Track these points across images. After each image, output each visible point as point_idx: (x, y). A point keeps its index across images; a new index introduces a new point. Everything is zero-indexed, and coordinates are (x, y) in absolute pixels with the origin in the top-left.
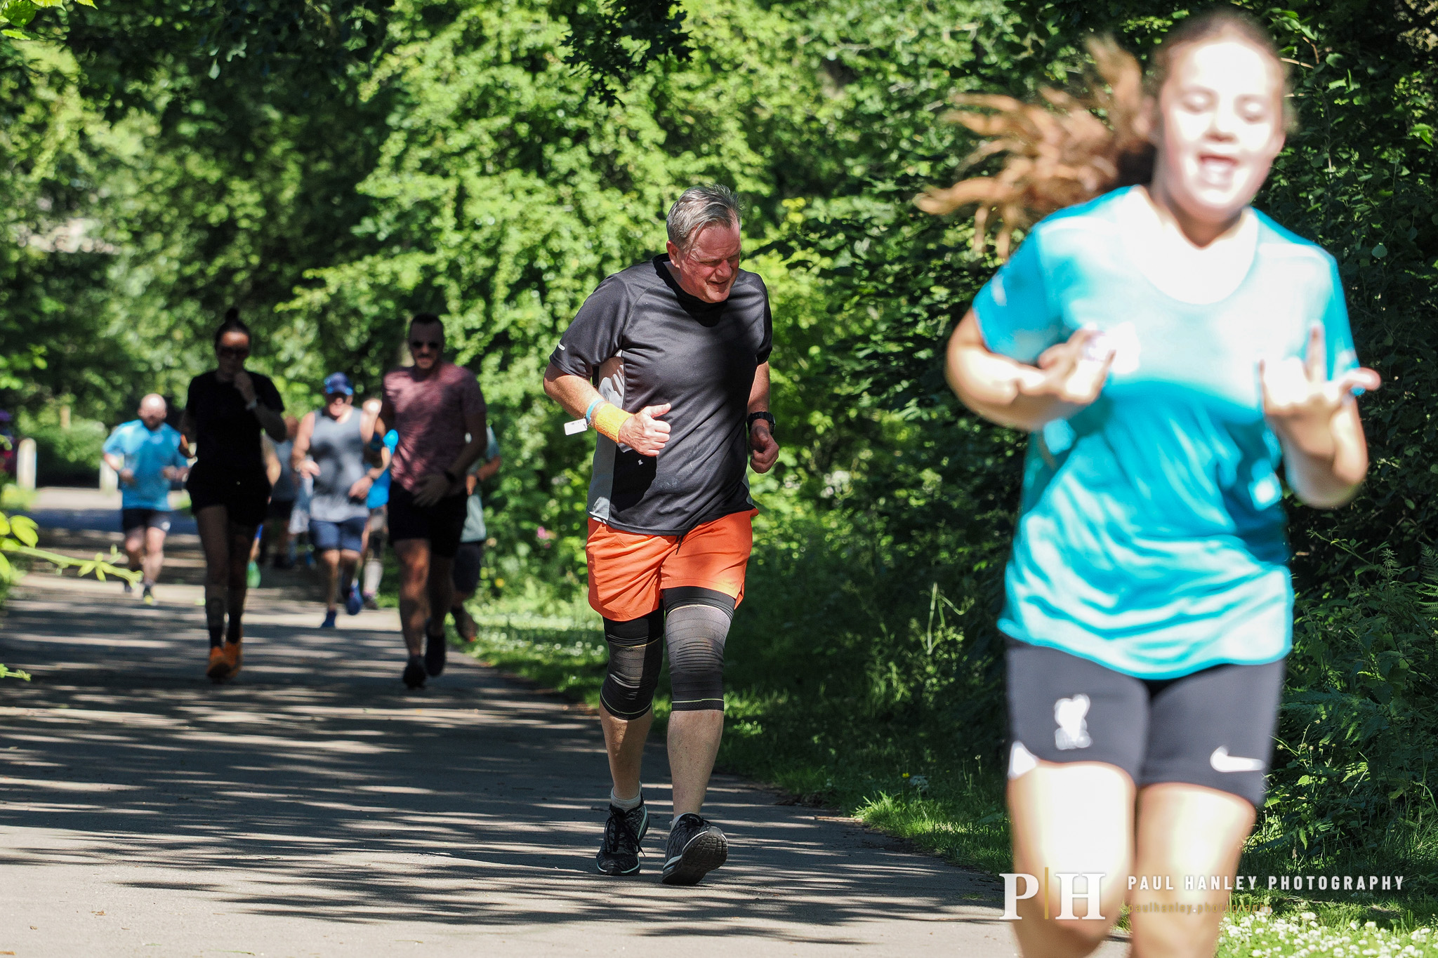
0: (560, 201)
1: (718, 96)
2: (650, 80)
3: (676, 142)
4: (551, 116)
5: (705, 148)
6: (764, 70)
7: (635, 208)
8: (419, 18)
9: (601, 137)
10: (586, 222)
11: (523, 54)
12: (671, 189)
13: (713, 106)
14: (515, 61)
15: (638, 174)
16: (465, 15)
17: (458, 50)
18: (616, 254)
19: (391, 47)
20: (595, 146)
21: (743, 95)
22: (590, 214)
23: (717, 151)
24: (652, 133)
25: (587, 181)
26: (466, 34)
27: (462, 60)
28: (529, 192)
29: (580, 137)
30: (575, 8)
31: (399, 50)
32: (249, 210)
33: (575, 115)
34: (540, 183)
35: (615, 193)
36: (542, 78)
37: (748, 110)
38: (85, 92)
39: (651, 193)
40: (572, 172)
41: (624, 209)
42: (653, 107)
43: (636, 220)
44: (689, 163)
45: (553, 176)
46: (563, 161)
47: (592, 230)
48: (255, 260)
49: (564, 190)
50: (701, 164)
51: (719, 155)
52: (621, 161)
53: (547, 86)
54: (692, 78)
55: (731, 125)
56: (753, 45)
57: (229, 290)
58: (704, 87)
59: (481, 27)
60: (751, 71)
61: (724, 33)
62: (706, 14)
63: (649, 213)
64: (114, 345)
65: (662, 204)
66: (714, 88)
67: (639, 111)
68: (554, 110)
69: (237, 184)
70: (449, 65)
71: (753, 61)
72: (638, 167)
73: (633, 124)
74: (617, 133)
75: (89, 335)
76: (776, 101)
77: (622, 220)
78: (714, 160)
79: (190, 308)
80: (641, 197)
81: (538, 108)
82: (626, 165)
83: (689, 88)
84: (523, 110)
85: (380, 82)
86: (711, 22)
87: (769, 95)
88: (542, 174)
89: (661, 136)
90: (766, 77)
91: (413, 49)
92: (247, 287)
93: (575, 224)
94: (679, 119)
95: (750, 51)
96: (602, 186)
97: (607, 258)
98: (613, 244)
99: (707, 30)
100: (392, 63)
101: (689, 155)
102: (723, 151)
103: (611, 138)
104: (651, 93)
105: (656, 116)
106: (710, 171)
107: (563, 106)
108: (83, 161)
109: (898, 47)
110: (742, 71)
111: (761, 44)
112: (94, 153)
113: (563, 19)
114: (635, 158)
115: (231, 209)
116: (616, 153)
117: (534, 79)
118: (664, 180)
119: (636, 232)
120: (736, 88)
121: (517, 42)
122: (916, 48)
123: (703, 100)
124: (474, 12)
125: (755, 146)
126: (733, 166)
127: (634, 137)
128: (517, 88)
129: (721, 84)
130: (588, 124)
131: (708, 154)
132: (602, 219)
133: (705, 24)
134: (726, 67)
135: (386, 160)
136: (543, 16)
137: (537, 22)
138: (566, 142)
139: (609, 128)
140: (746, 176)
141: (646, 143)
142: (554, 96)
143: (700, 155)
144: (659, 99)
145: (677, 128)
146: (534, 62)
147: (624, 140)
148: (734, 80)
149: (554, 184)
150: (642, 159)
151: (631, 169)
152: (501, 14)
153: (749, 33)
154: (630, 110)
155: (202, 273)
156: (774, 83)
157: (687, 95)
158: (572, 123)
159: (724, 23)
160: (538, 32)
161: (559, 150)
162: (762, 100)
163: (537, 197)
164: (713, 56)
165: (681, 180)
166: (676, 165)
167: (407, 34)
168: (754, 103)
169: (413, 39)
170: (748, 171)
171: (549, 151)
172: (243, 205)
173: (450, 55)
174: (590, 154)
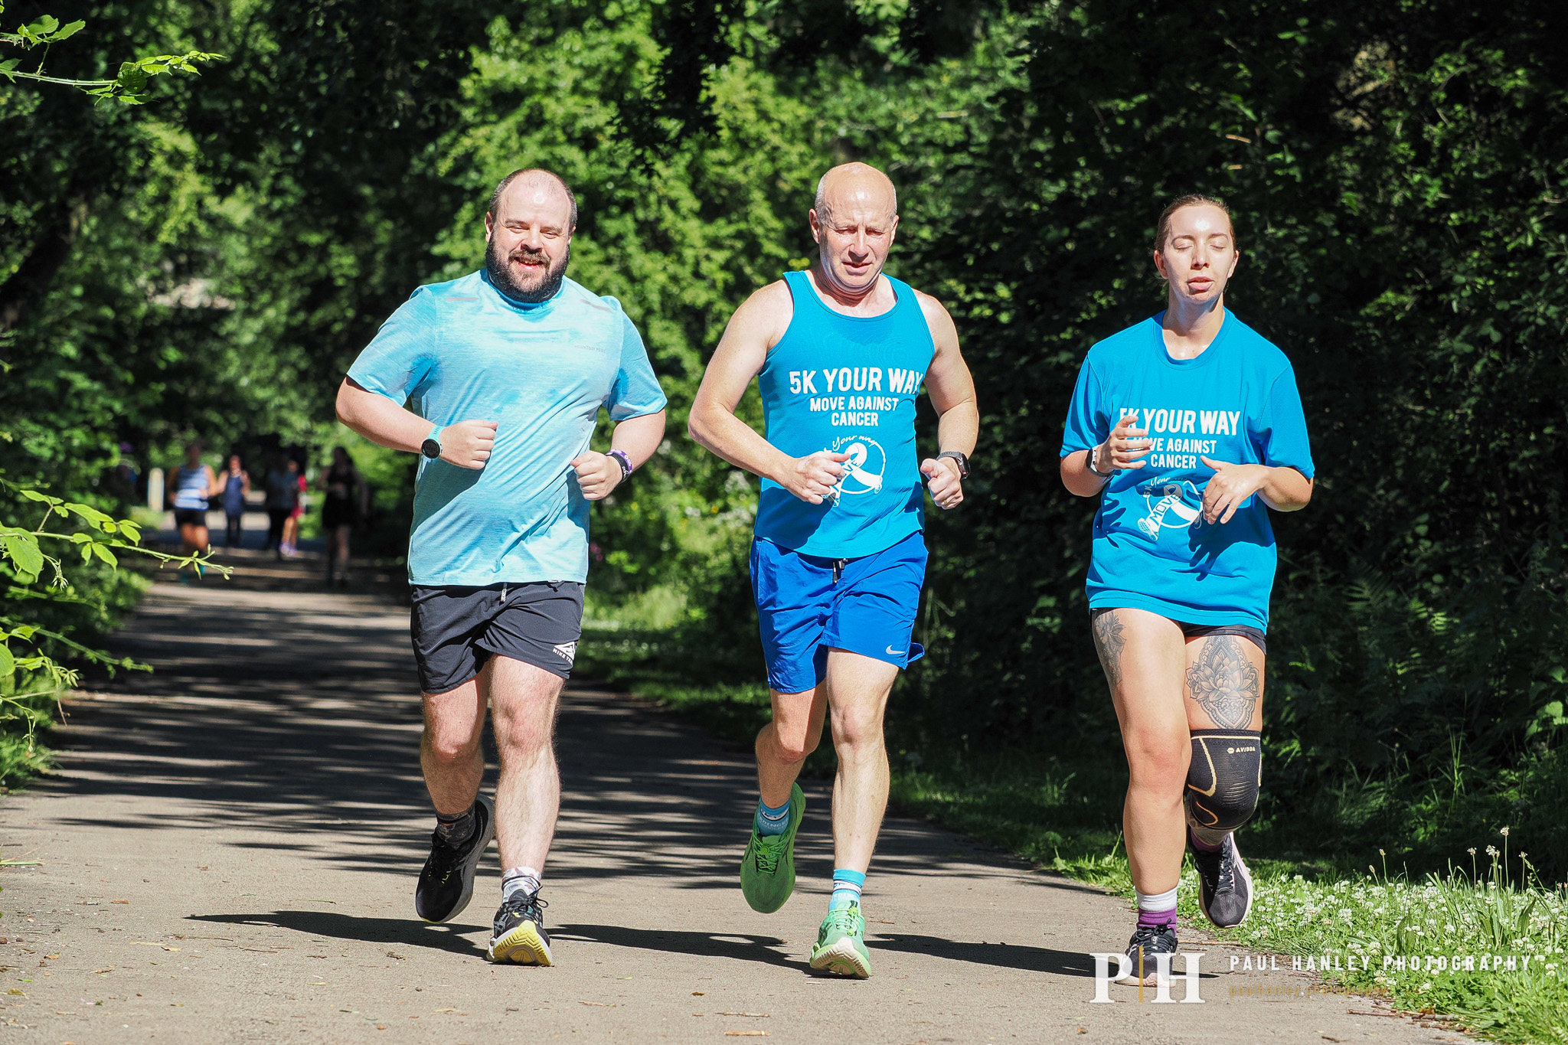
0: (608, 261)
1: (745, 171)
2: (688, 156)
3: (709, 212)
4: (602, 189)
5: (734, 217)
6: (785, 147)
7: (673, 268)
8: (488, 103)
9: (646, 206)
10: (632, 280)
11: (577, 135)
12: (706, 251)
13: (742, 179)
14: (571, 140)
15: (678, 238)
16: (529, 101)
17: (523, 130)
18: (656, 306)
19: (464, 129)
20: (641, 214)
21: (768, 169)
22: (636, 273)
23: (745, 217)
24: (689, 202)
25: (632, 245)
26: (529, 119)
27: (526, 140)
28: (584, 253)
29: (627, 206)
30: (622, 96)
31: (471, 131)
32: (345, 271)
33: (623, 187)
34: (593, 246)
35: (657, 255)
36: (594, 155)
37: (770, 184)
38: (200, 169)
39: (689, 254)
40: (620, 237)
41: (665, 269)
42: (689, 180)
43: (674, 279)
44: (722, 228)
45: (604, 239)
46: (612, 227)
47: (638, 287)
48: (350, 313)
49: (612, 251)
50: (731, 230)
51: (747, 221)
52: (663, 226)
53: (599, 161)
54: (723, 154)
55: (757, 195)
56: (776, 126)
57: (328, 339)
58: (734, 163)
59: (541, 113)
60: (776, 149)
61: (751, 115)
62: (735, 99)
63: (685, 272)
64: (230, 386)
65: (697, 263)
66: (742, 164)
67: (678, 183)
68: (604, 182)
69: (334, 248)
70: (514, 144)
71: (776, 140)
72: (677, 232)
73: (673, 194)
74: (659, 202)
75: (210, 380)
76: (796, 174)
77: (662, 278)
78: (743, 226)
79: (295, 354)
80: (681, 260)
81: (591, 180)
82: (666, 230)
83: (722, 163)
84: (579, 183)
85: (455, 159)
86: (740, 106)
87: (790, 169)
88: (594, 238)
89: (696, 205)
90: (787, 153)
91: (483, 131)
92: (343, 339)
93: (622, 281)
94: (712, 191)
95: (774, 131)
96: (647, 248)
97: (649, 312)
98: (655, 298)
99: (736, 113)
100: (467, 142)
101: (721, 222)
102: (751, 217)
103: (654, 207)
104: (689, 168)
105: (693, 187)
106: (739, 235)
107: (611, 178)
108: (202, 228)
109: (900, 127)
110: (767, 148)
111: (783, 125)
112: (212, 220)
113: (613, 104)
114: (674, 224)
115: (329, 270)
116: (659, 220)
117: (587, 155)
118: (700, 243)
119: (674, 289)
120: (761, 163)
121: (573, 124)
122: (916, 130)
123: (733, 173)
124: (537, 98)
125: (779, 214)
126: (759, 231)
127: (673, 205)
128: (573, 164)
129: (748, 160)
130: (634, 194)
131: (738, 221)
132: (646, 277)
133: (735, 108)
134: (753, 145)
135: (460, 226)
136: (594, 102)
137: (589, 107)
138: (615, 210)
139: (652, 198)
140: (770, 240)
141: (684, 210)
142: (603, 171)
143: (730, 222)
144: (695, 172)
145: (711, 199)
146: (587, 141)
147: (665, 209)
148: (760, 156)
149: (604, 246)
150: (680, 225)
151: (672, 233)
152: (558, 100)
153: (773, 115)
154: (671, 183)
155: (305, 323)
156: (794, 159)
157: (719, 169)
158: (620, 194)
159: (751, 107)
160: (590, 115)
161: (609, 216)
162: (785, 175)
163: (592, 258)
164: (742, 135)
165: (715, 243)
166: (710, 230)
167: (478, 119)
168: (776, 175)
169: (484, 123)
170: (772, 235)
171: (599, 216)
172: (340, 266)
173: (515, 136)
174: (636, 220)
